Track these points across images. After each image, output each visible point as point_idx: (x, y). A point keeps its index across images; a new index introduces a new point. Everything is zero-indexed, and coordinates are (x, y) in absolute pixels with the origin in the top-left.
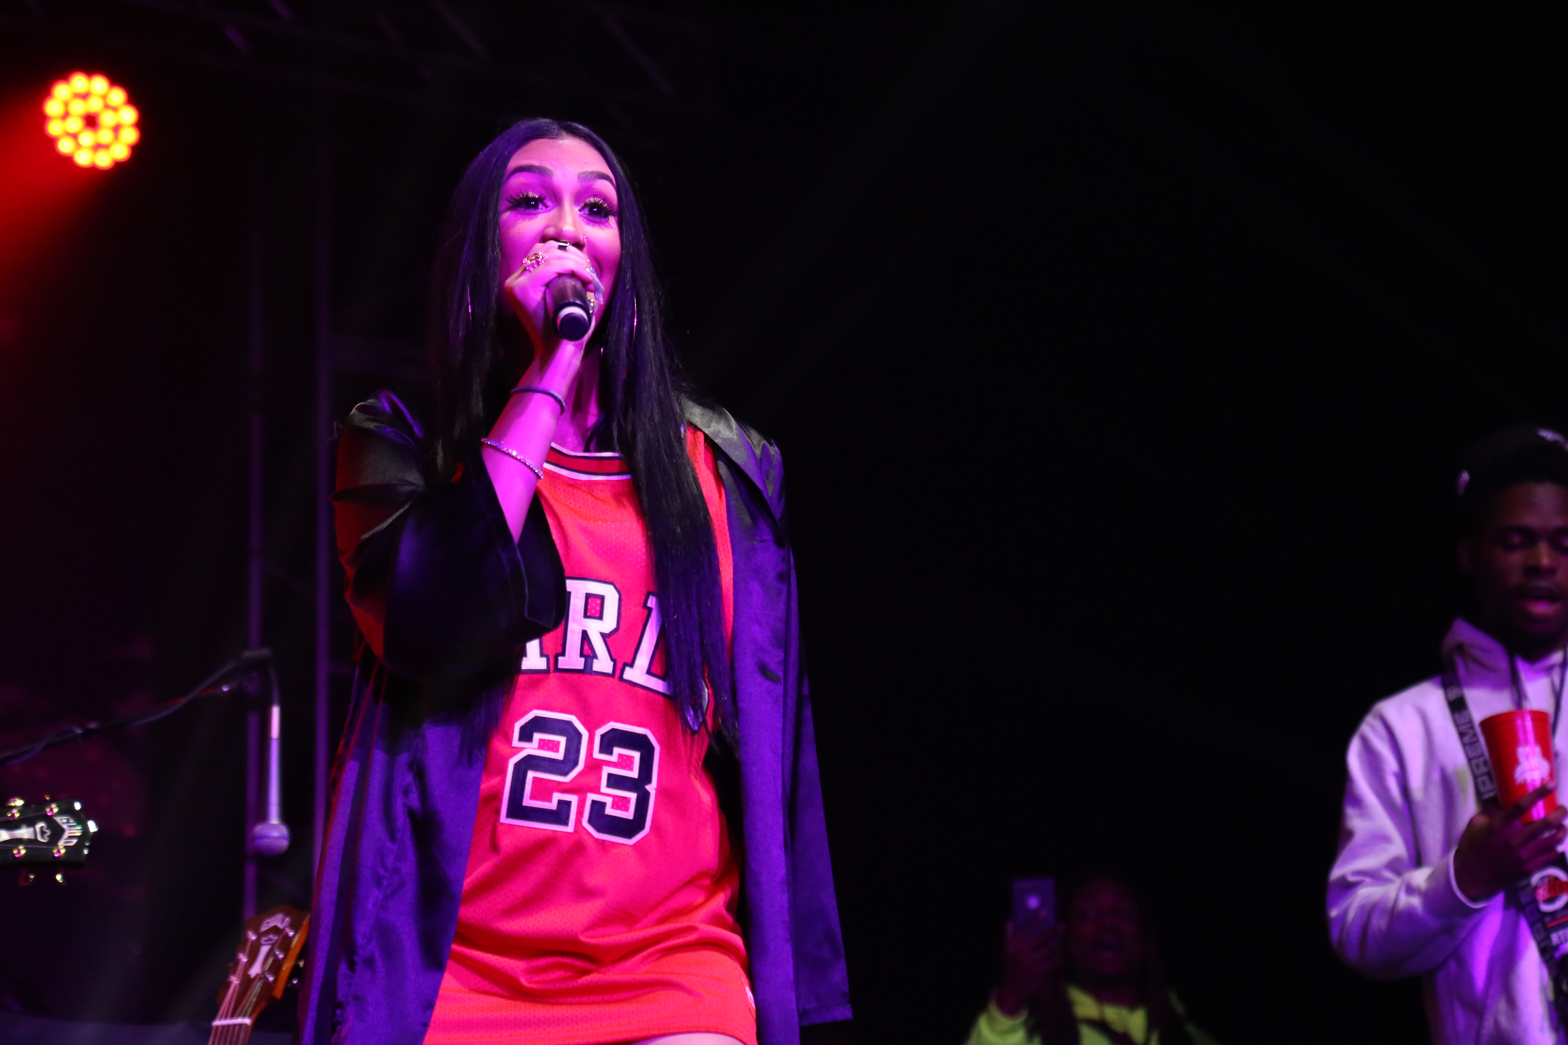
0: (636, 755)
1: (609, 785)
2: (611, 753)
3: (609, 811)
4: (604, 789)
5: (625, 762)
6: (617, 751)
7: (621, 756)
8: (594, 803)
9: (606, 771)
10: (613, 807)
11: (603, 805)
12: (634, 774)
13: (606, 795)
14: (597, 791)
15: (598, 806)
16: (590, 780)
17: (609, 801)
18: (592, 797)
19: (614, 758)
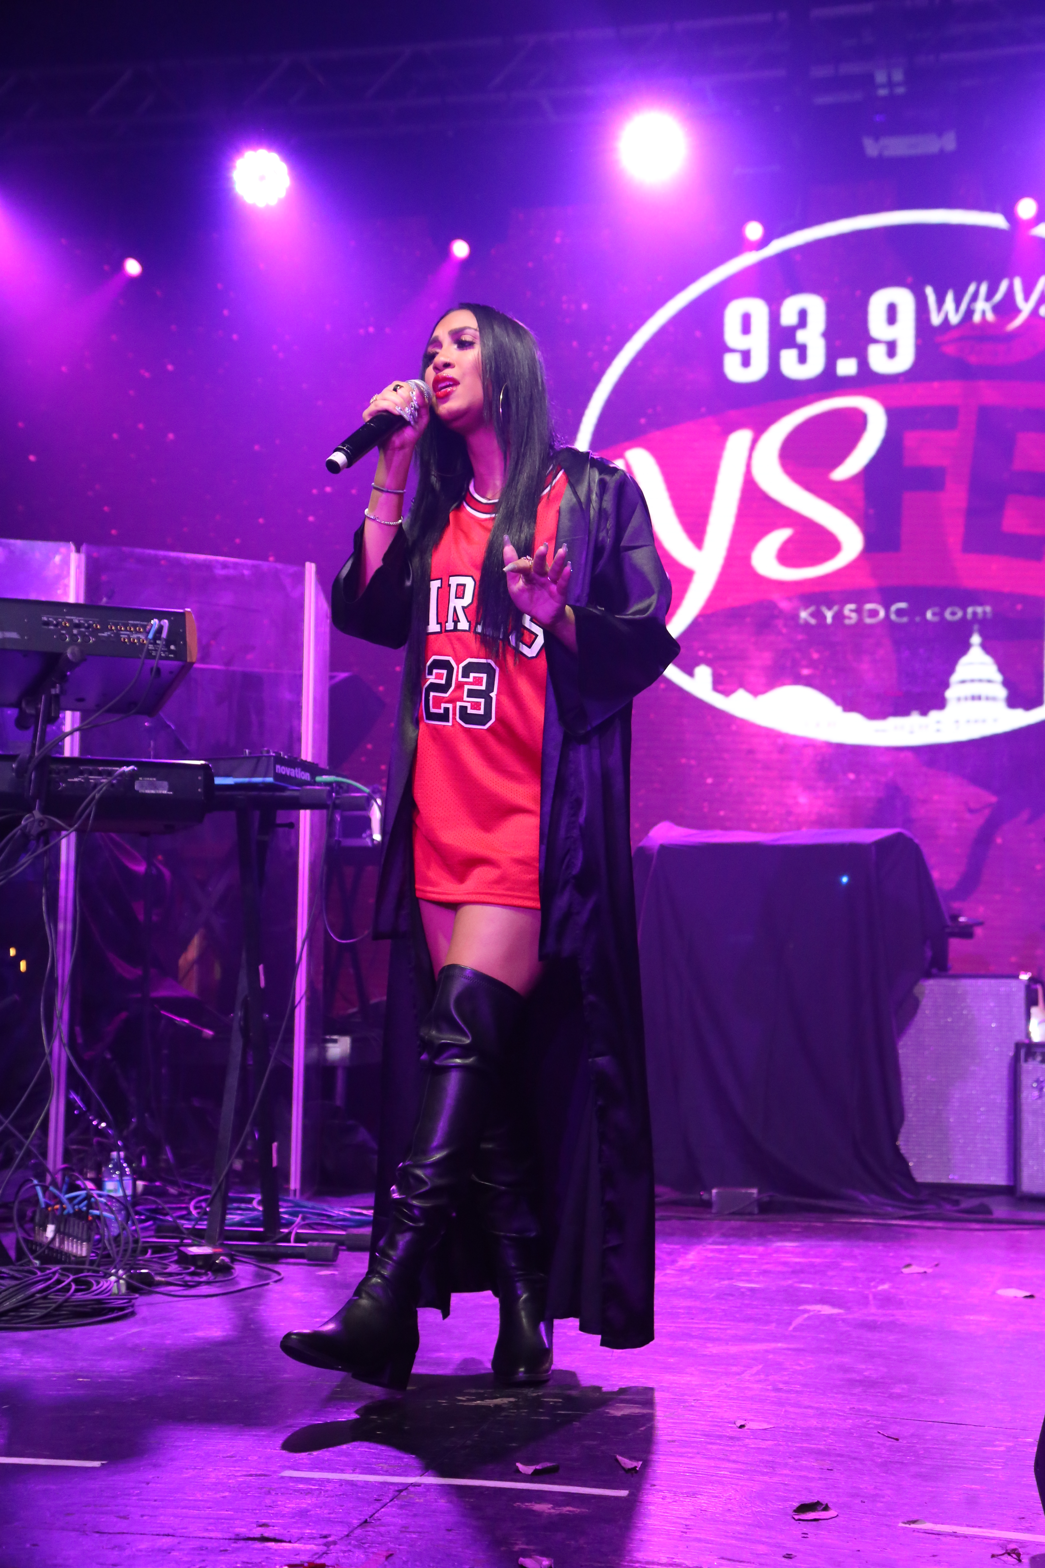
0: (484, 676)
1: (468, 696)
2: (468, 677)
3: (470, 711)
4: (465, 698)
5: (478, 681)
6: (472, 675)
7: (474, 678)
8: (461, 707)
9: (466, 687)
10: (471, 709)
11: (466, 707)
12: (483, 687)
13: (467, 701)
14: (461, 700)
15: (463, 709)
16: (457, 694)
17: (468, 705)
18: (459, 704)
19: (471, 680)
